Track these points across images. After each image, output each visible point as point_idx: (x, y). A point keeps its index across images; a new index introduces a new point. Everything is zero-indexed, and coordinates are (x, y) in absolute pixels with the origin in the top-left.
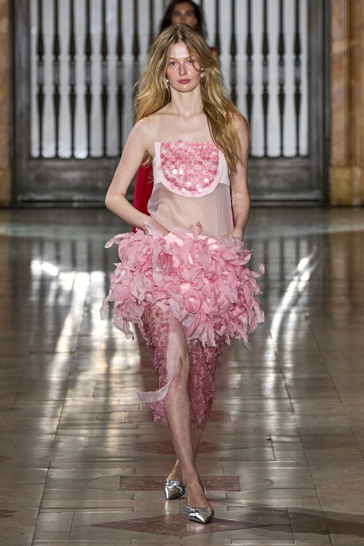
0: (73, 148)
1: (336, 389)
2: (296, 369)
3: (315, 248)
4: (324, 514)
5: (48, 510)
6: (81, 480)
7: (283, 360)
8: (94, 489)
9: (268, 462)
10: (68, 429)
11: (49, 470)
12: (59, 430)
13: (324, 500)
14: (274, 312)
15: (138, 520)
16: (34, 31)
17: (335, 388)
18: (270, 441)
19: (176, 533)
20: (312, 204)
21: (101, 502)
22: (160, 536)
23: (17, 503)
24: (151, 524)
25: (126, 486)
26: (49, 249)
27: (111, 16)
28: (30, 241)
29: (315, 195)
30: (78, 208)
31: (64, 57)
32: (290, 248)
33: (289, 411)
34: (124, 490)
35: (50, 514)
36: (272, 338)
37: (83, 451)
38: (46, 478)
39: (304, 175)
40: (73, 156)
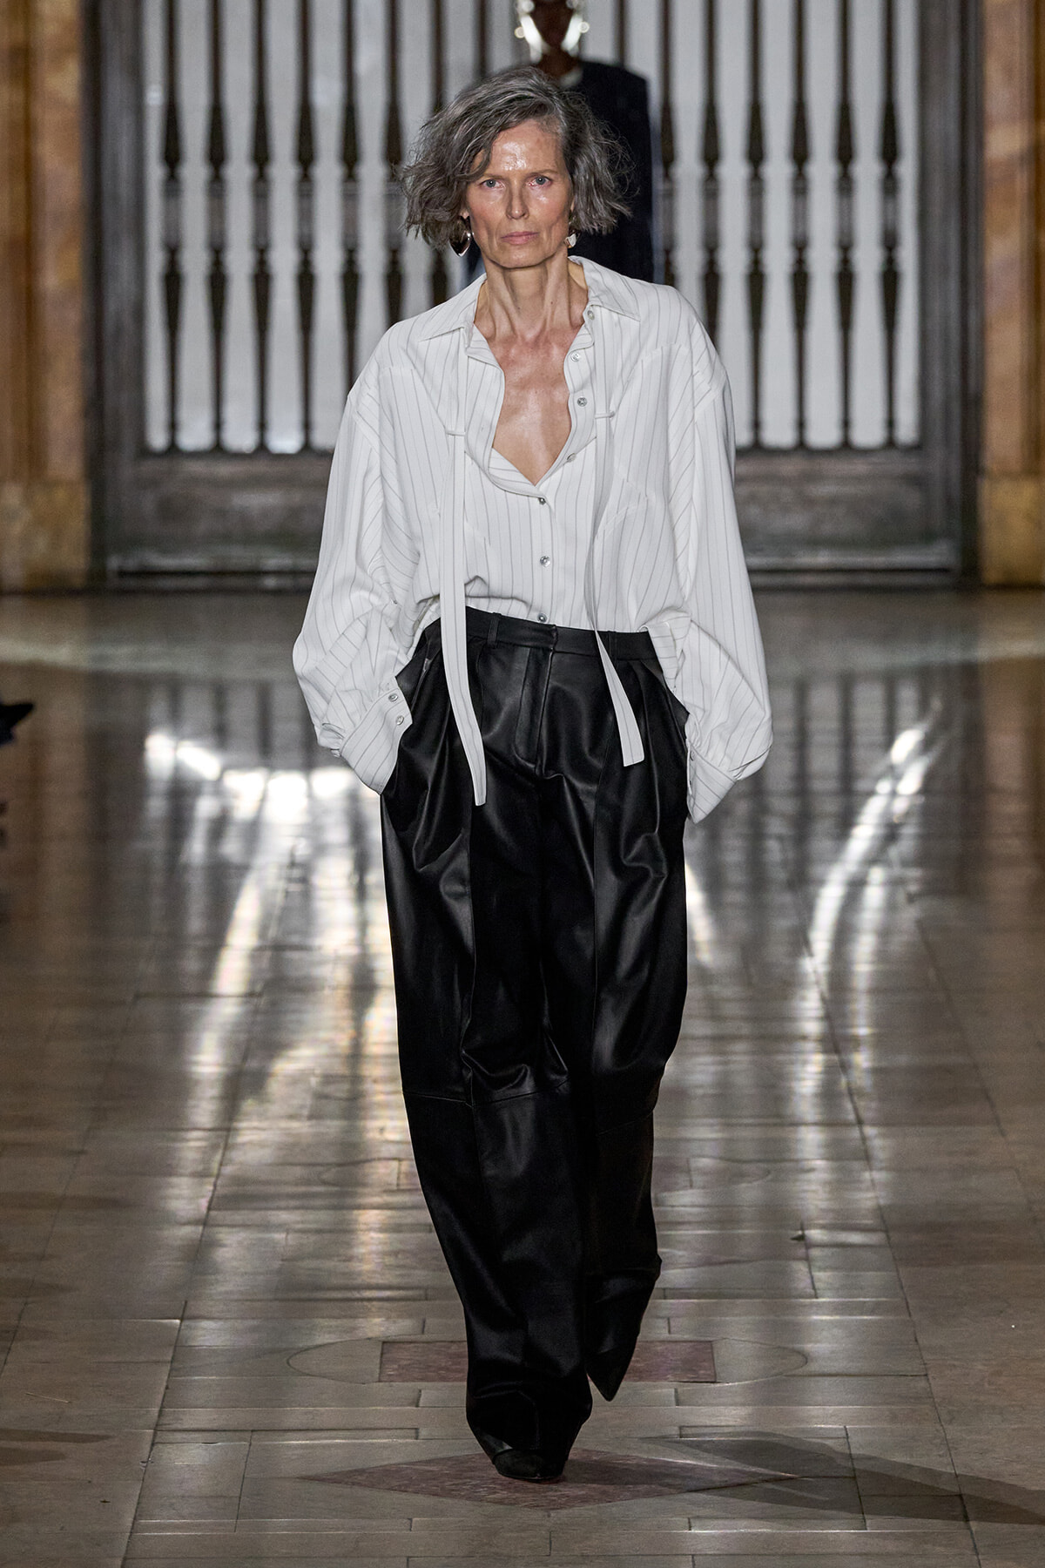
0: (262, 425)
1: (988, 1098)
2: (881, 1042)
3: (936, 704)
4: (950, 1445)
5: (179, 1436)
6: (272, 1352)
7: (844, 1015)
8: (308, 1377)
9: (793, 1300)
10: (239, 1209)
11: (183, 1324)
12: (213, 1213)
13: (950, 1408)
14: (821, 882)
15: (429, 1462)
16: (155, 97)
17: (986, 1095)
18: (802, 1242)
19: (534, 1500)
20: (932, 580)
21: (328, 1413)
22: (492, 1508)
23: (93, 1415)
24: (465, 1474)
25: (397, 1370)
26: (197, 706)
27: (370, 56)
28: (143, 684)
29: (938, 554)
30: (277, 592)
31: (239, 170)
32: (869, 703)
33: (857, 1159)
34: (391, 1379)
35: (186, 1447)
36: (811, 955)
37: (279, 1272)
38: (175, 1346)
39: (912, 500)
40: (262, 448)
